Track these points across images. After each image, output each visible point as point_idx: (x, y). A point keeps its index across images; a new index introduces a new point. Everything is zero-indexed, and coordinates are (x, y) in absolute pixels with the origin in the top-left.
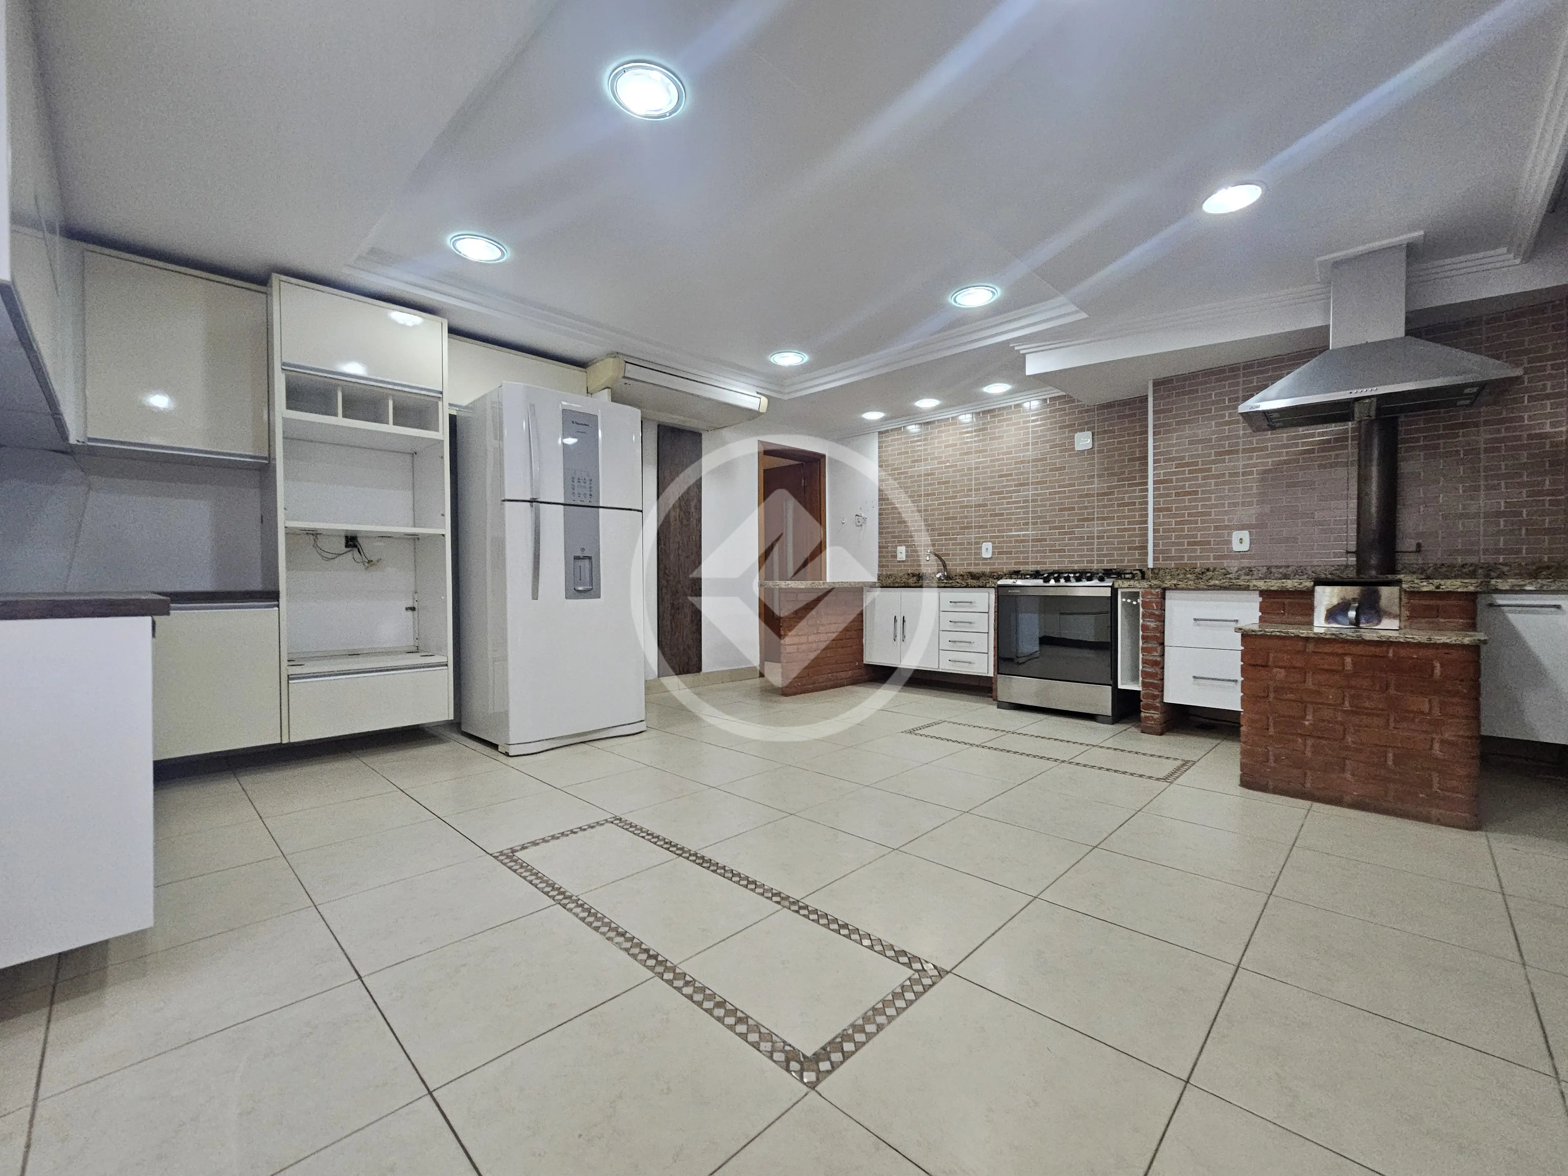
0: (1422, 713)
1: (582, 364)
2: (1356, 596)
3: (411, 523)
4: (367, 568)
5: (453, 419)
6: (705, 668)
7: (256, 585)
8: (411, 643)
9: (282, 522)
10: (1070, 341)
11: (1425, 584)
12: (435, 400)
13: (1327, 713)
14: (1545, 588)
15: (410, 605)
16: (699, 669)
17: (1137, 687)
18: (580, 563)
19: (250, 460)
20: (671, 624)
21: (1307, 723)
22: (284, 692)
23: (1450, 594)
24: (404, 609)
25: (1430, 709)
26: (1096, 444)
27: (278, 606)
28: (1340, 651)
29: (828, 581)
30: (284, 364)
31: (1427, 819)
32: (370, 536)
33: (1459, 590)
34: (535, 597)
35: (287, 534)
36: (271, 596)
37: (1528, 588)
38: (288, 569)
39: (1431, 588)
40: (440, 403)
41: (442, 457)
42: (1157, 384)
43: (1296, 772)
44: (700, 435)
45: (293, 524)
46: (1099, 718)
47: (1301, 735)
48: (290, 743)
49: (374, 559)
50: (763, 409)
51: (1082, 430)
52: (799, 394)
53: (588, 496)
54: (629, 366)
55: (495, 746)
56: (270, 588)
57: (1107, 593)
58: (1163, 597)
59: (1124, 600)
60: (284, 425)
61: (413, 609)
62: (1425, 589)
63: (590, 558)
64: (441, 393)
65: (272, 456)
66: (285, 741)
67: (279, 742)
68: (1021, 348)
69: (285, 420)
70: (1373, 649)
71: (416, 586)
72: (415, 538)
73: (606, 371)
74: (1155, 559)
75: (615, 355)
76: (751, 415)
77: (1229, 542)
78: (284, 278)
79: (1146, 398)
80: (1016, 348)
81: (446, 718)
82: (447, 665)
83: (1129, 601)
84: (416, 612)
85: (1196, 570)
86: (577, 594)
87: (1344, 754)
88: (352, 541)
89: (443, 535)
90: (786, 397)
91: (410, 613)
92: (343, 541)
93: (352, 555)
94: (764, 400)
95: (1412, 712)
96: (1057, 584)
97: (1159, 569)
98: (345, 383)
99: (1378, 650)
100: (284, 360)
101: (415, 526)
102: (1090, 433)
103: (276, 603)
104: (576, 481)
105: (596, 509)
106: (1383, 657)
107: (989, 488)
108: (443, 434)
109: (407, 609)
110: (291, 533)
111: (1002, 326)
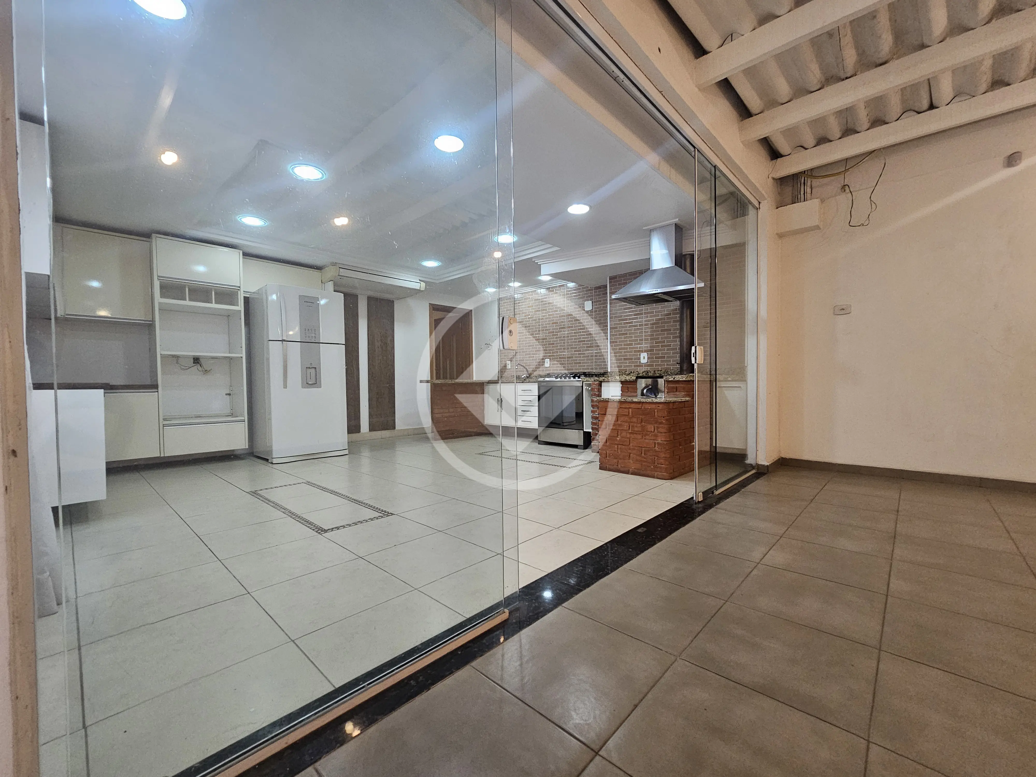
0: (651, 432)
1: (319, 268)
2: (650, 383)
3: (228, 352)
4: (204, 374)
5: (247, 300)
6: (397, 427)
7: (148, 382)
8: (228, 411)
9: (159, 351)
10: (559, 259)
11: (670, 377)
12: (237, 290)
13: (624, 434)
14: (734, 379)
15: (228, 392)
16: (394, 428)
17: (590, 430)
18: (309, 371)
19: (143, 322)
20: (377, 403)
21: (618, 439)
22: (161, 432)
23: (678, 382)
24: (225, 394)
25: (654, 431)
26: (594, 307)
27: (158, 392)
28: (628, 407)
29: (474, 379)
30: (158, 276)
31: (653, 477)
32: (205, 358)
33: (681, 380)
34: (285, 386)
35: (161, 357)
36: (154, 387)
37: (729, 379)
38: (162, 374)
39: (672, 379)
40: (239, 292)
41: (241, 319)
42: (611, 278)
43: (615, 461)
44: (393, 302)
45: (163, 353)
46: (579, 446)
47: (616, 444)
48: (164, 457)
49: (208, 369)
50: (423, 288)
51: (588, 300)
52: (443, 280)
53: (314, 338)
54: (341, 270)
55: (267, 460)
56: (155, 383)
57: (580, 384)
58: (600, 385)
59: (586, 387)
60: (159, 306)
61: (230, 394)
62: (670, 380)
63: (315, 368)
64: (240, 287)
65: (154, 320)
66: (162, 455)
67: (159, 456)
68: (539, 262)
69: (160, 303)
70: (637, 405)
71: (231, 383)
72: (231, 358)
73: (330, 272)
74: (611, 367)
75: (334, 264)
76: (417, 292)
77: (639, 359)
78: (158, 235)
79: (606, 286)
80: (536, 262)
81: (243, 447)
82: (244, 421)
83: (588, 388)
84: (231, 396)
85: (627, 373)
86: (309, 386)
87: (630, 451)
88: (196, 360)
89: (242, 357)
90: (438, 282)
91: (228, 396)
92: (192, 361)
93: (196, 368)
94: (423, 285)
95: (649, 432)
96: (561, 380)
97: (612, 372)
98: (189, 284)
99: (640, 406)
100: (159, 275)
101: (229, 353)
102: (591, 302)
103: (157, 390)
104: (307, 330)
105: (319, 344)
106: (641, 409)
107: (548, 330)
108: (241, 307)
109: (226, 394)
110: (163, 356)
111: (525, 252)
